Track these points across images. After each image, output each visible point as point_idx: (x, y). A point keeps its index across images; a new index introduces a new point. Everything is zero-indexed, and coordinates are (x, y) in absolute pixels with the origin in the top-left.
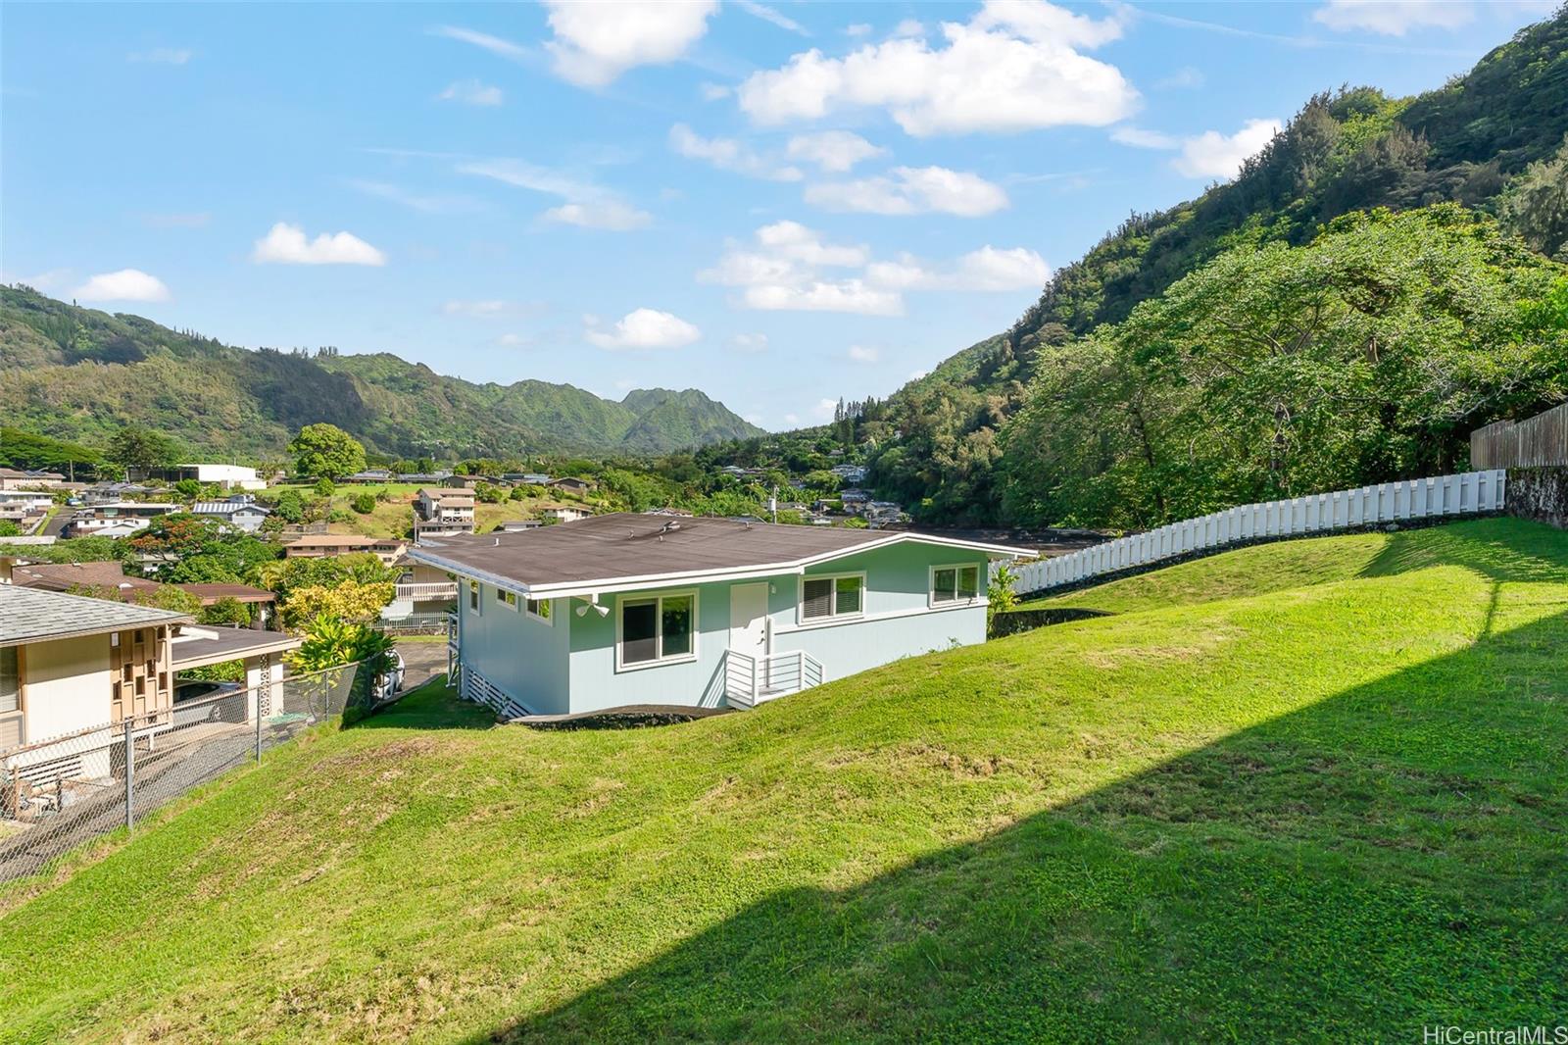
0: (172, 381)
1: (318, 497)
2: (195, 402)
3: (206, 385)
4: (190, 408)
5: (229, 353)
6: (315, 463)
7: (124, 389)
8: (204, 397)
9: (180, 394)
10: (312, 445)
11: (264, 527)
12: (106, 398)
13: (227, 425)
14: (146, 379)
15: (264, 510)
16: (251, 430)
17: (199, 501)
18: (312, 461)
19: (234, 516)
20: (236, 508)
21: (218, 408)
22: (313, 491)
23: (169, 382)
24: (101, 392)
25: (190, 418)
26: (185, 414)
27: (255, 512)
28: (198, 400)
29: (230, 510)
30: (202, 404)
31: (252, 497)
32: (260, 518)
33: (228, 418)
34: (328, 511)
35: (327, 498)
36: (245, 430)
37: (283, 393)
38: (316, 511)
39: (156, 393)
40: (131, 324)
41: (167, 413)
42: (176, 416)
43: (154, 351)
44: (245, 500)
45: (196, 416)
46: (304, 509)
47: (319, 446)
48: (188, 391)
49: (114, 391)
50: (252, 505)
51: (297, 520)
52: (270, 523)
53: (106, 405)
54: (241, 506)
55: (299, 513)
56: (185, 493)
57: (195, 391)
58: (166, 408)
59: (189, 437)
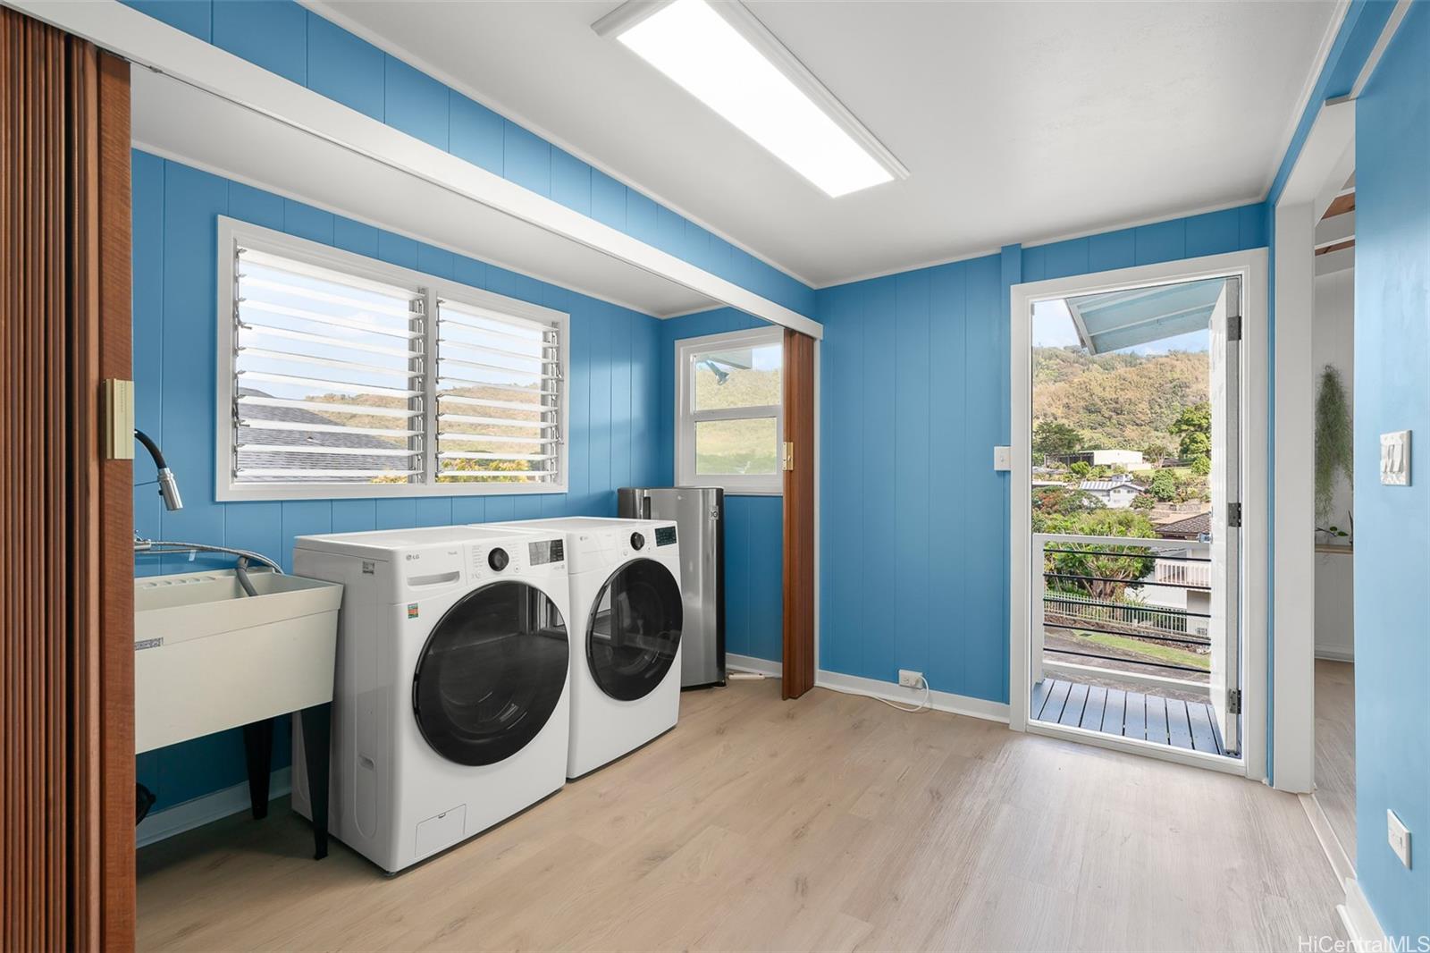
0: (1098, 391)
1: (1195, 476)
2: (1114, 405)
3: (1122, 390)
4: (1111, 410)
5: (1144, 361)
6: (1197, 443)
7: (1066, 401)
8: (1121, 400)
9: (1103, 400)
10: (1194, 425)
11: (1136, 504)
12: (1053, 410)
13: (1138, 422)
14: (1080, 391)
15: (1139, 488)
16: (1159, 424)
17: (1088, 480)
18: (1194, 441)
19: (1112, 492)
20: (1114, 486)
21: (1133, 408)
22: (1189, 471)
23: (1095, 392)
24: (1050, 405)
25: (1110, 418)
26: (1107, 416)
27: (1130, 490)
28: (1117, 403)
29: (1109, 488)
30: (1118, 406)
31: (1131, 476)
32: (1133, 495)
33: (1140, 415)
34: (1203, 490)
35: (1204, 478)
36: (1154, 425)
37: (1188, 387)
38: (1189, 490)
39: (1087, 401)
40: (1073, 352)
41: (1093, 416)
42: (1100, 418)
43: (1088, 369)
44: (1125, 479)
45: (1115, 417)
46: (1178, 487)
47: (1200, 426)
48: (1109, 397)
49: (1058, 403)
50: (1129, 484)
51: (1170, 499)
52: (1140, 499)
53: (1053, 414)
54: (1119, 484)
55: (1172, 490)
56: (1077, 473)
57: (1114, 396)
58: (1093, 412)
59: (1108, 434)
